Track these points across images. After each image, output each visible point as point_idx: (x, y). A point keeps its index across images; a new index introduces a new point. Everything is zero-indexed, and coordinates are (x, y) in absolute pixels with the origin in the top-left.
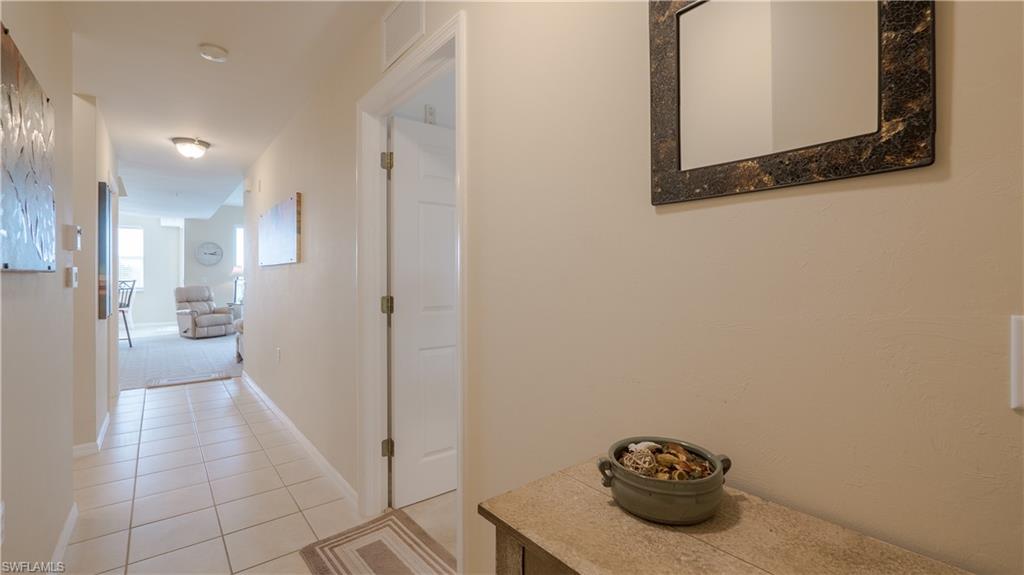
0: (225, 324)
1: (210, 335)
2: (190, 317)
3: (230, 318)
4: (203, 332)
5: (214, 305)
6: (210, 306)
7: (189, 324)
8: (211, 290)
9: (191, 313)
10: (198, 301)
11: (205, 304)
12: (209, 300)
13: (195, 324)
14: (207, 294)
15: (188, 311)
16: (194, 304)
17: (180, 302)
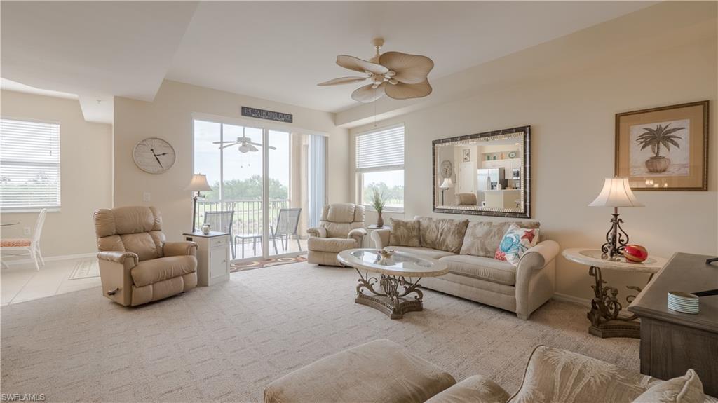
0: (183, 275)
1: (159, 296)
2: (121, 267)
3: (191, 262)
4: (146, 293)
5: (163, 237)
6: (156, 240)
7: (119, 280)
8: (158, 213)
9: (123, 261)
10: (136, 232)
11: (149, 237)
12: (154, 229)
13: (131, 281)
14: (151, 221)
15: (117, 255)
16: (129, 238)
17: (103, 235)
